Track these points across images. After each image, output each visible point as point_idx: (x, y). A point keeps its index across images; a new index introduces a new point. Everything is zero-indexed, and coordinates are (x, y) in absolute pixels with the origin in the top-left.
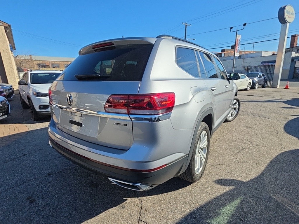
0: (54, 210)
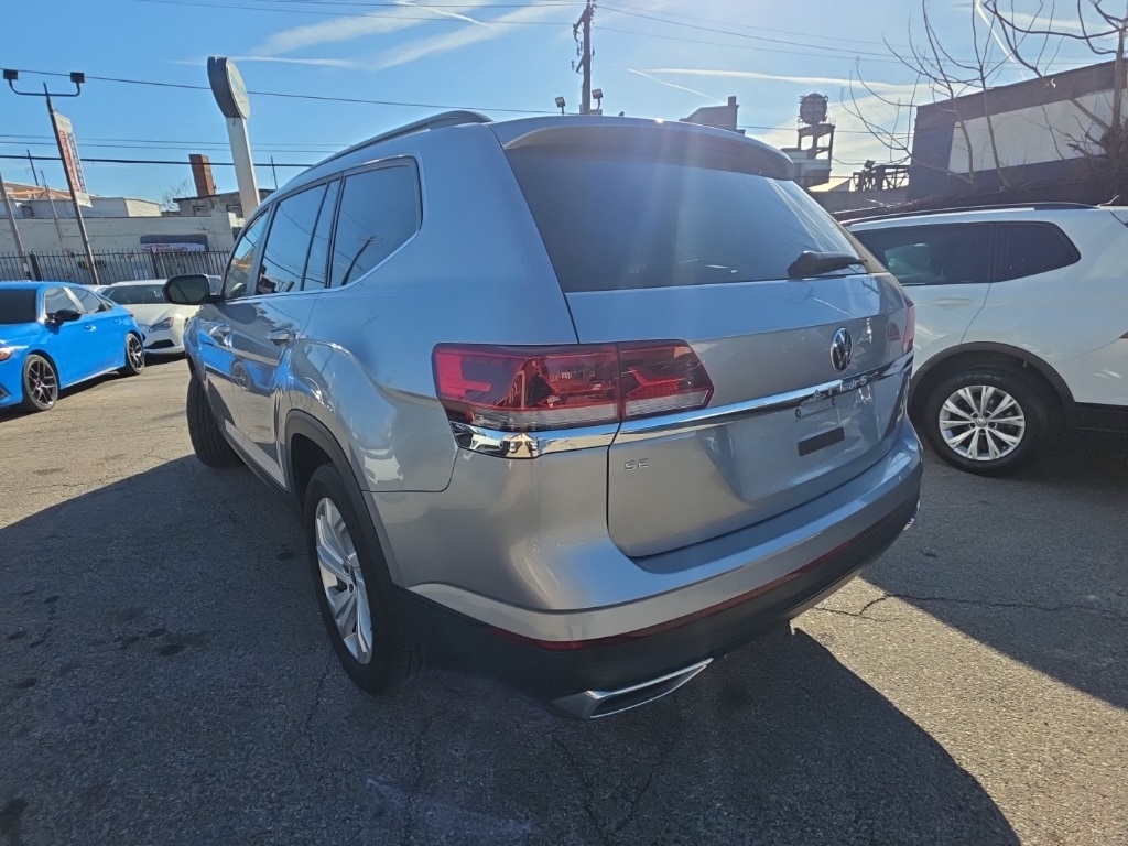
0: (883, 802)
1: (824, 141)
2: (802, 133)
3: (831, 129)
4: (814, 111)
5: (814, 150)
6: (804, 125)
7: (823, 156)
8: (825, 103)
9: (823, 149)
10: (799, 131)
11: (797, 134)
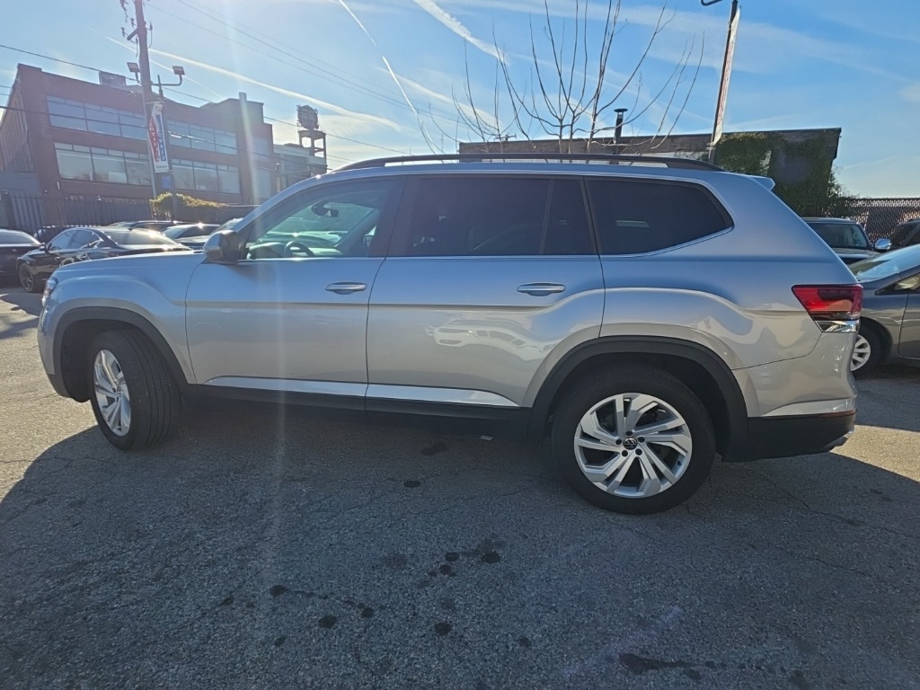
1: (319, 143)
2: (302, 134)
3: (323, 135)
4: (308, 118)
5: (313, 150)
6: (302, 129)
7: (320, 155)
8: (316, 115)
9: (320, 150)
10: (300, 132)
11: (297, 135)
